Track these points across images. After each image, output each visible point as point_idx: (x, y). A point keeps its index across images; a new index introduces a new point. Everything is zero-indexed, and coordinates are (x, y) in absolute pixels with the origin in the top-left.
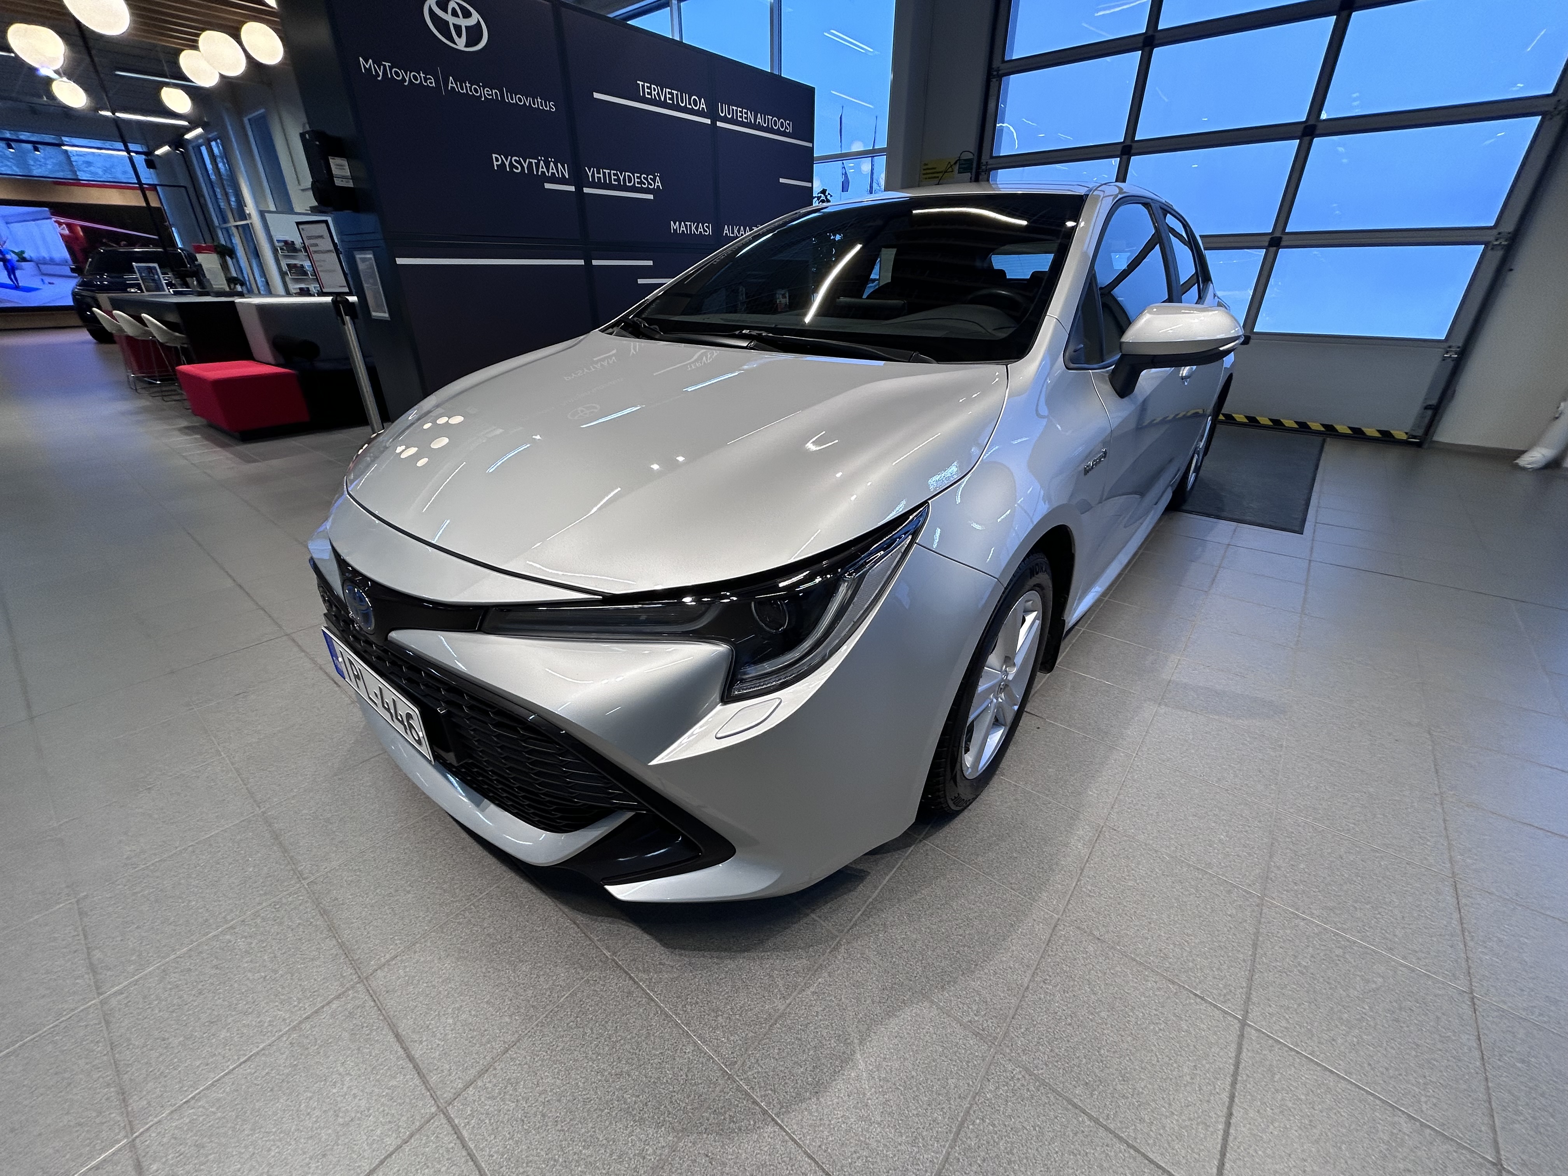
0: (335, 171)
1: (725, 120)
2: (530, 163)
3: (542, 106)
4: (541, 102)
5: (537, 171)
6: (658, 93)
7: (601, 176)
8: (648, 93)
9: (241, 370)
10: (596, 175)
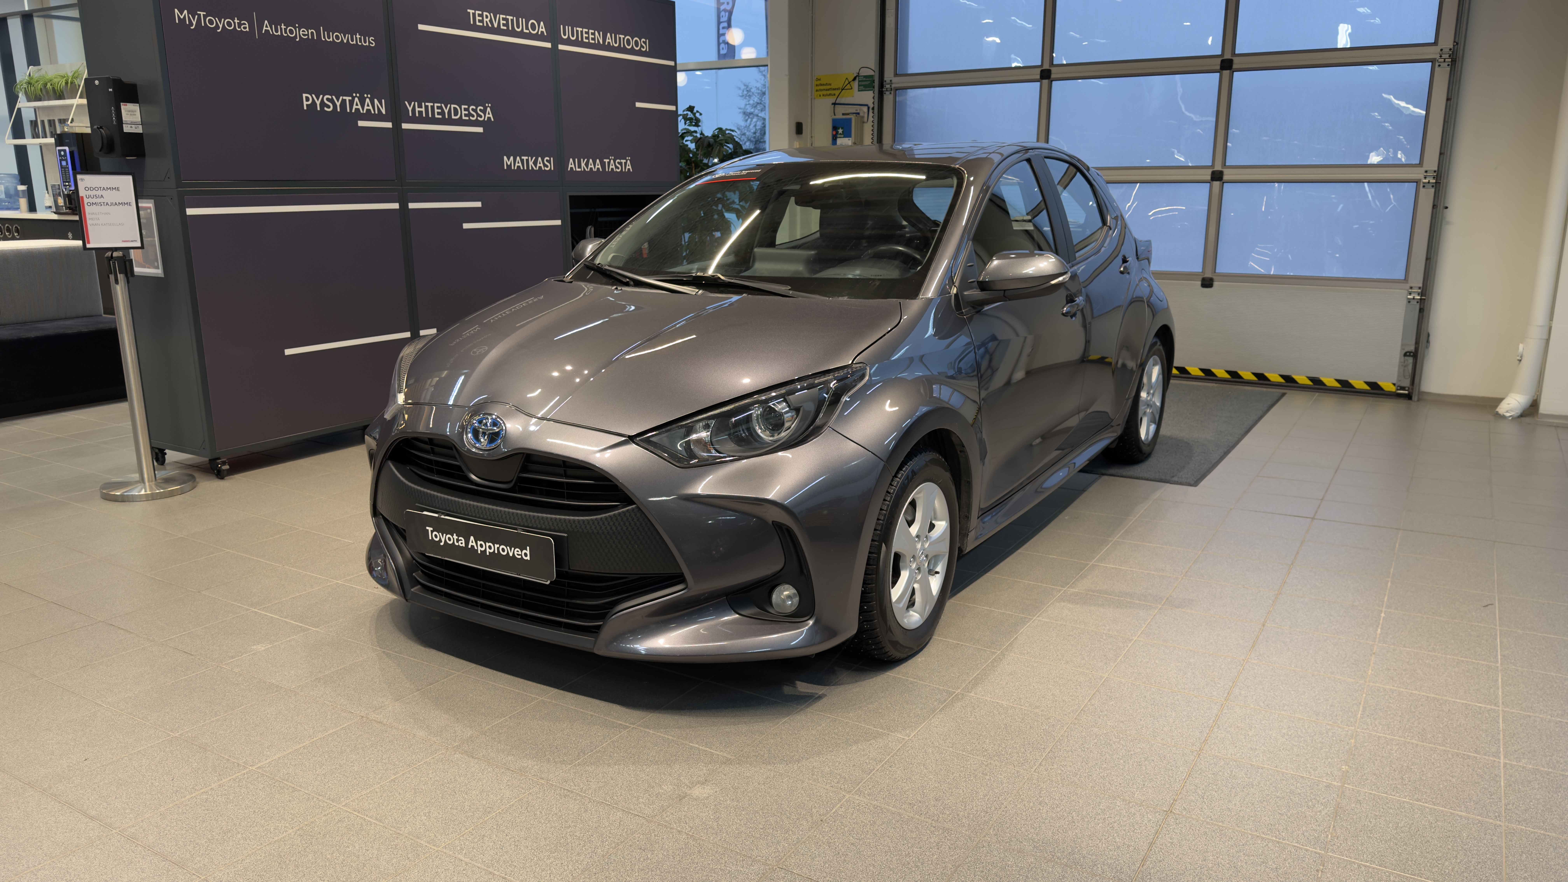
0: (125, 117)
1: (568, 42)
2: (344, 101)
3: (361, 41)
4: (360, 39)
5: (351, 108)
6: (491, 21)
7: (423, 109)
8: (480, 21)
10: (417, 109)
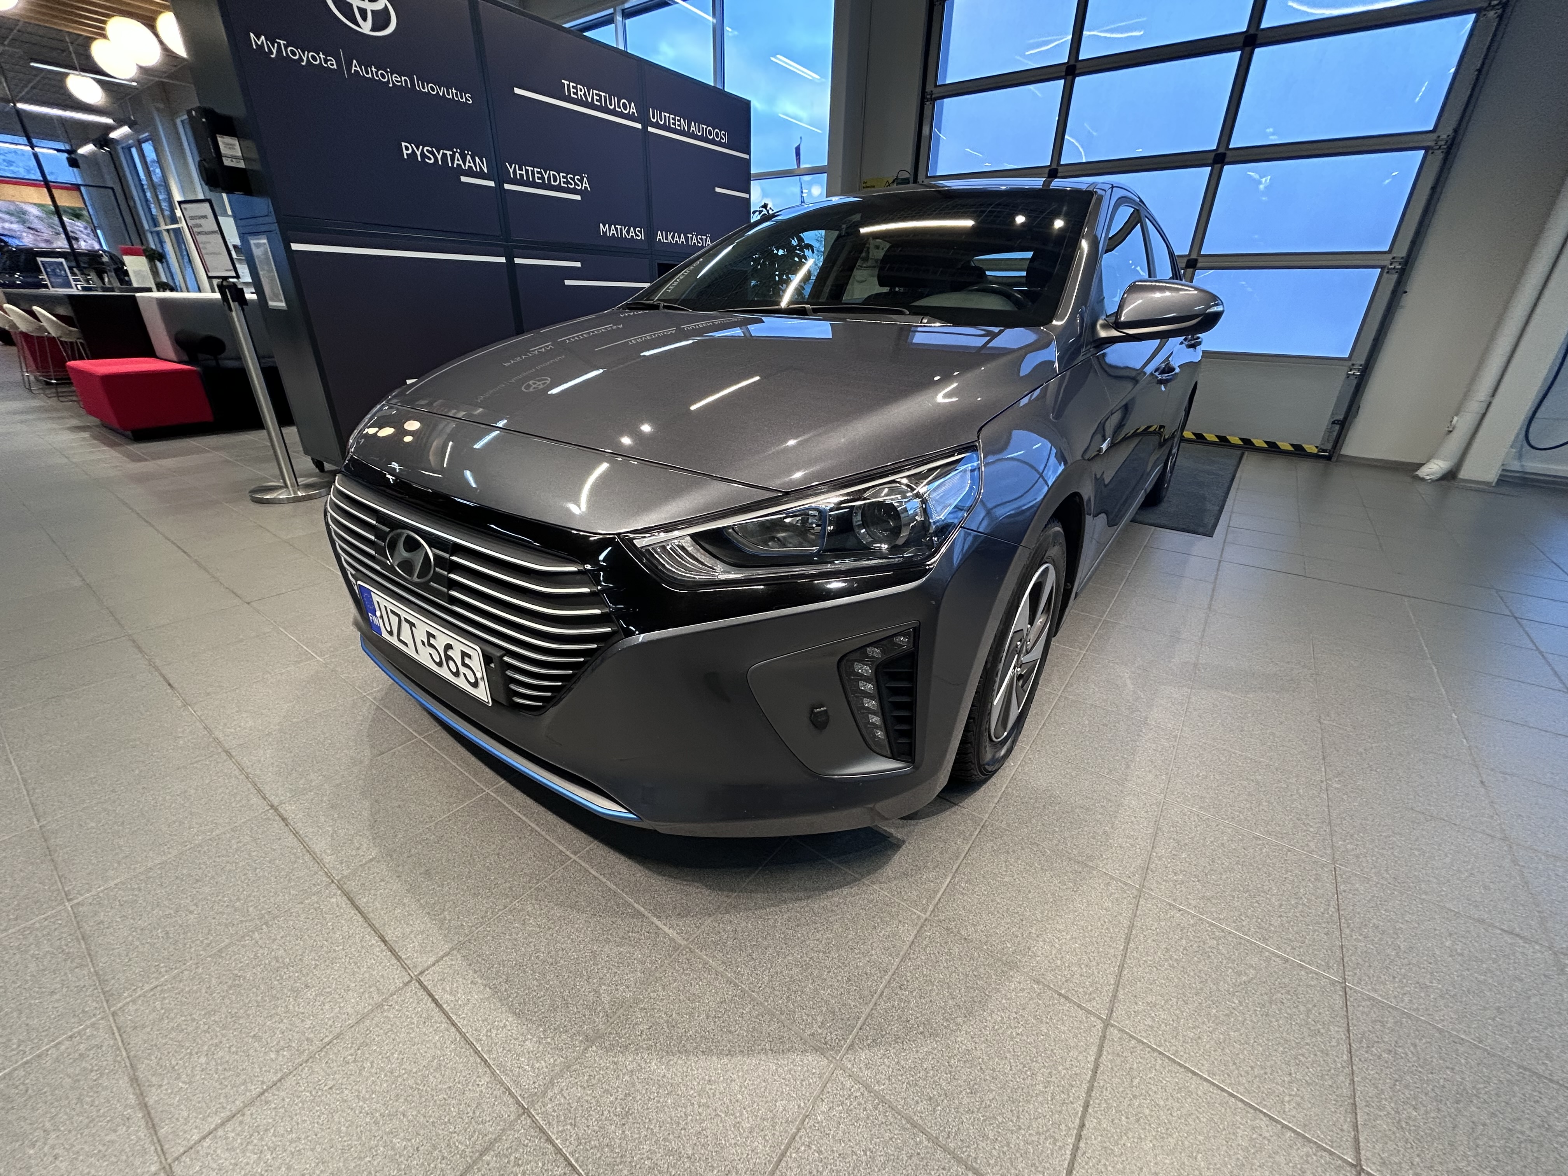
0: (223, 150)
1: (656, 125)
2: (444, 155)
3: (457, 97)
4: (456, 94)
5: (453, 163)
6: (585, 94)
7: (524, 173)
8: (574, 93)
9: (140, 365)
10: (518, 172)
